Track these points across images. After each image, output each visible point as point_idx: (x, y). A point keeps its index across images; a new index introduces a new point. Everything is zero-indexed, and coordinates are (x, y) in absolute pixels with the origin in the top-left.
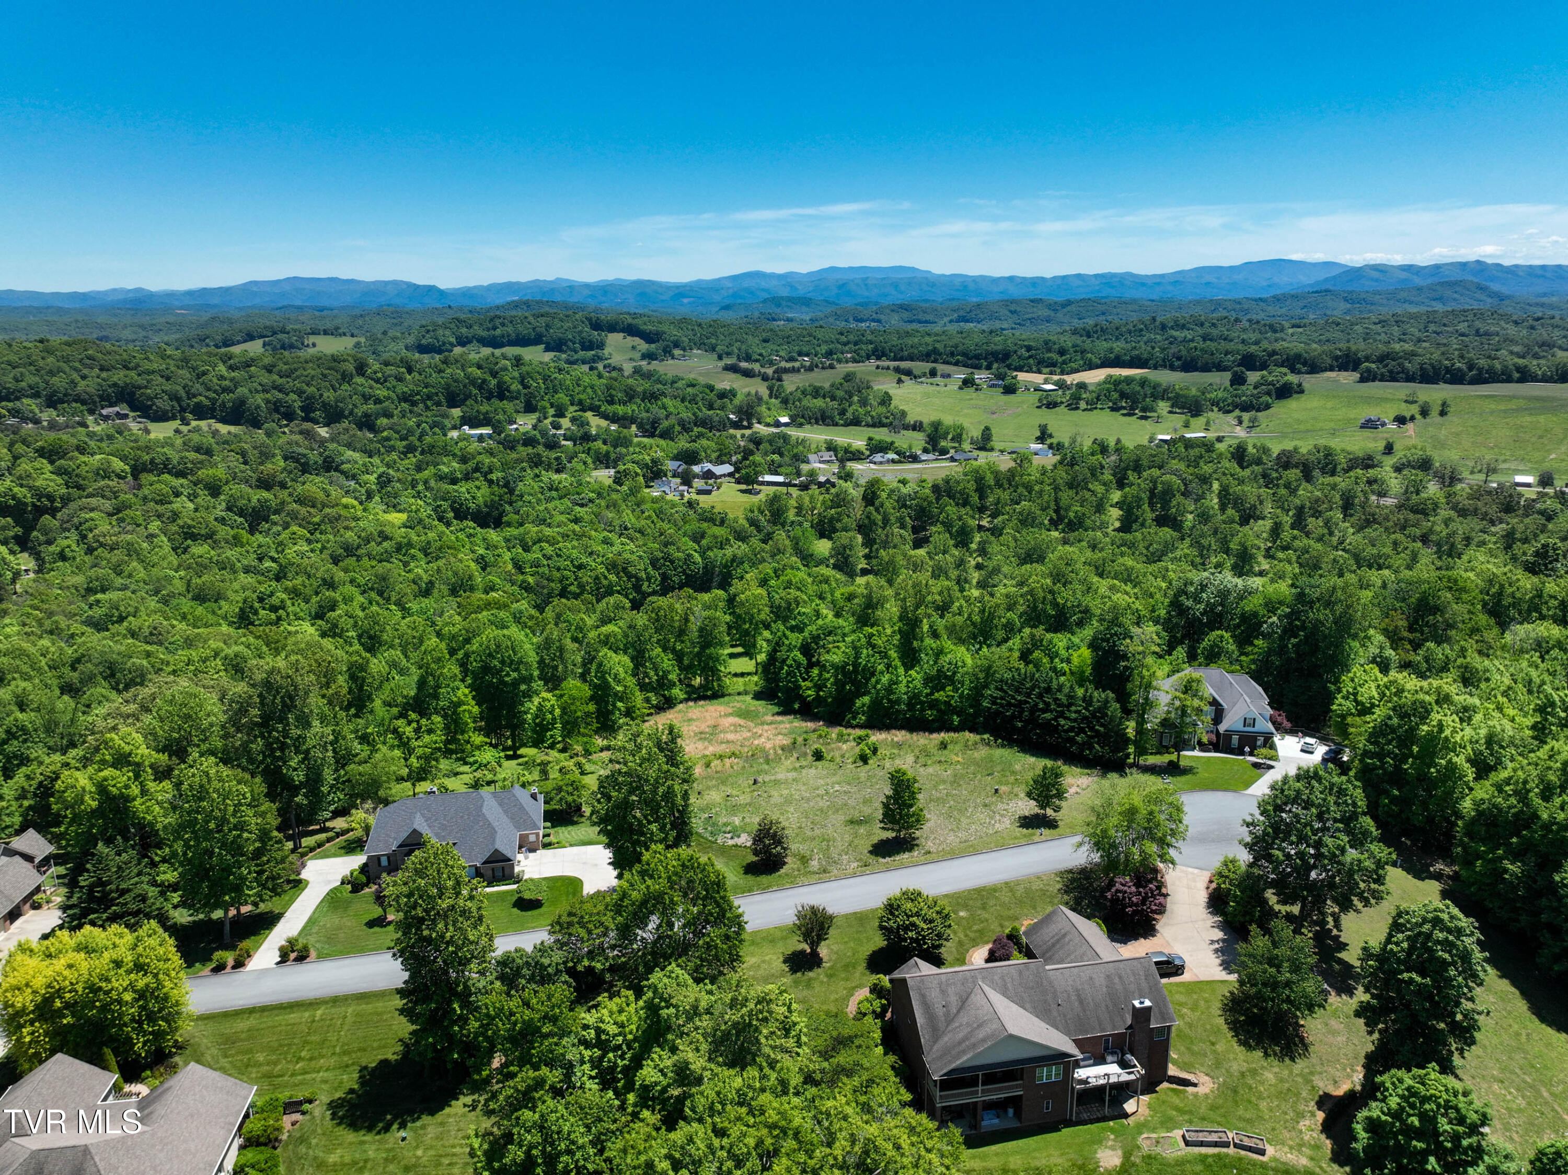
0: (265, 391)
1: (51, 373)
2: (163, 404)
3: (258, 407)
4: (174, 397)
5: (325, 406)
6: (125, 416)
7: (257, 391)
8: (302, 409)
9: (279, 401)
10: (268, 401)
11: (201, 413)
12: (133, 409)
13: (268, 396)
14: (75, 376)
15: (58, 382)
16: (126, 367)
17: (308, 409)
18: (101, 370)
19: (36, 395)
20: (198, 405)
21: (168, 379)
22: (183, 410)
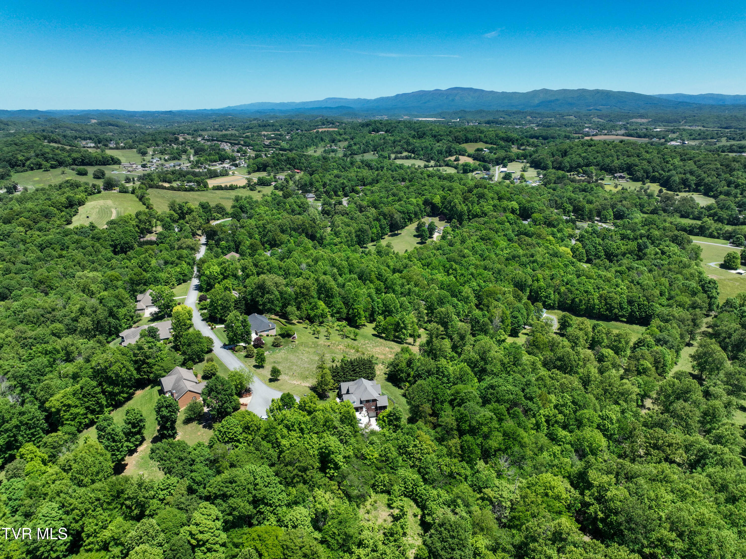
0: (685, 174)
1: (608, 157)
2: (639, 174)
3: (674, 181)
4: (646, 172)
5: (706, 185)
6: (624, 177)
7: (681, 173)
8: (696, 184)
9: (687, 179)
10: (682, 178)
11: (654, 180)
12: (628, 174)
13: (683, 176)
14: (615, 158)
15: (607, 161)
16: (638, 156)
17: (697, 185)
18: (628, 156)
19: (598, 165)
20: (654, 176)
21: (649, 162)
22: (647, 178)
